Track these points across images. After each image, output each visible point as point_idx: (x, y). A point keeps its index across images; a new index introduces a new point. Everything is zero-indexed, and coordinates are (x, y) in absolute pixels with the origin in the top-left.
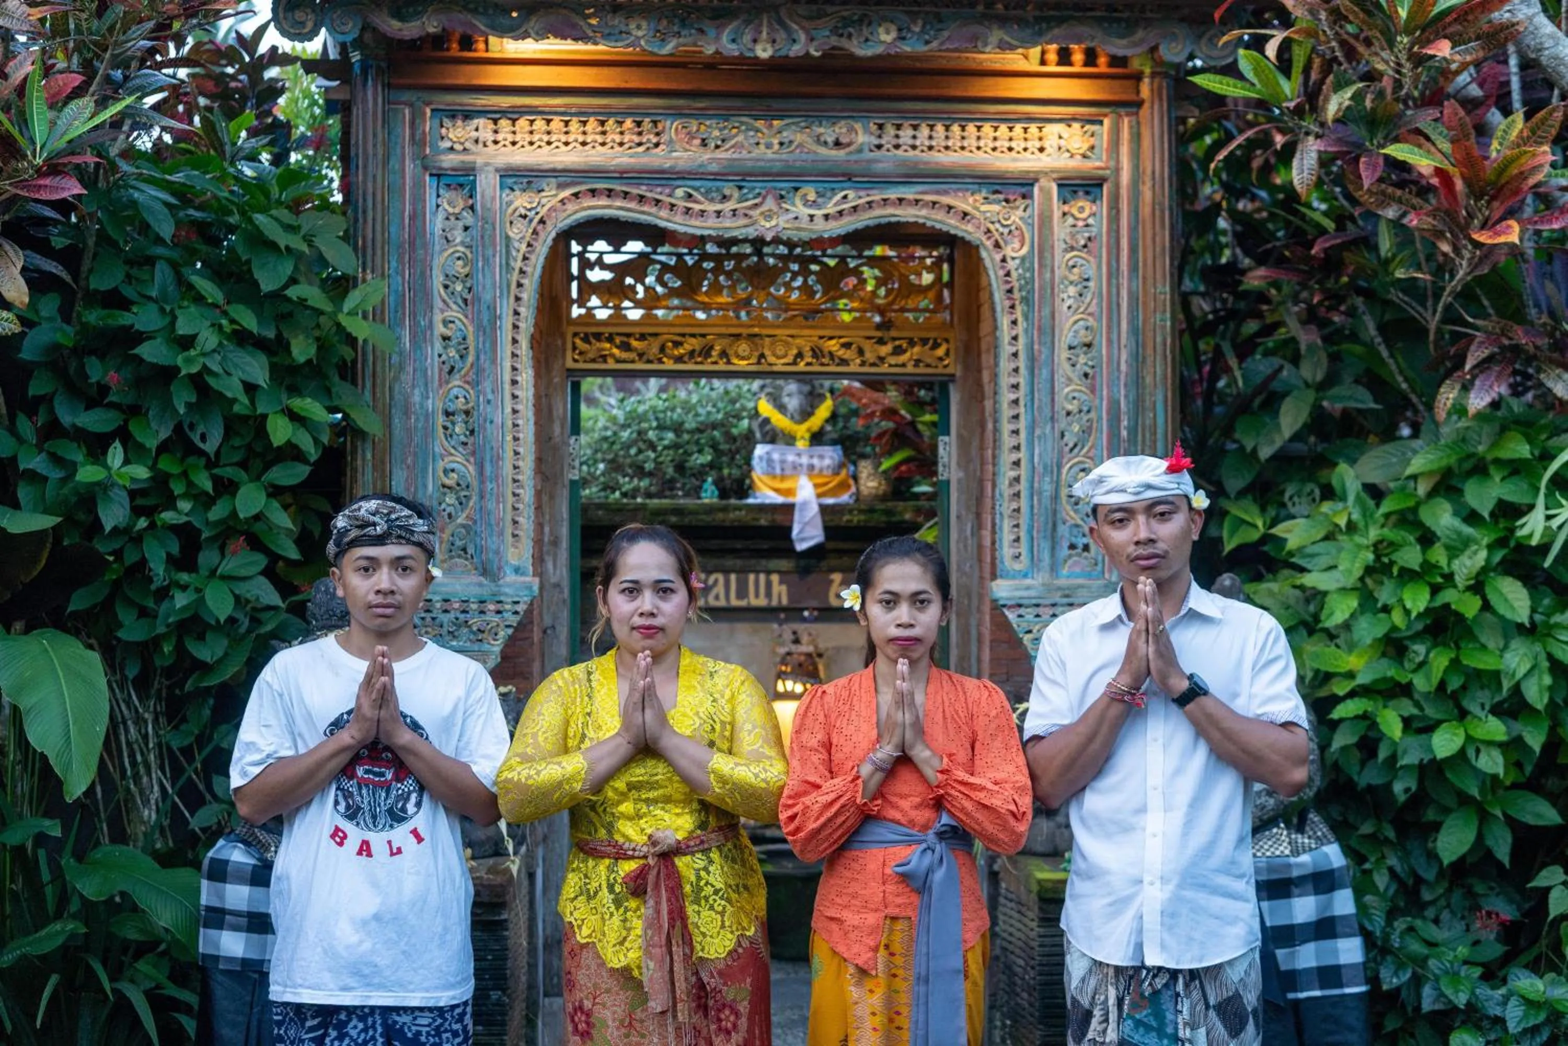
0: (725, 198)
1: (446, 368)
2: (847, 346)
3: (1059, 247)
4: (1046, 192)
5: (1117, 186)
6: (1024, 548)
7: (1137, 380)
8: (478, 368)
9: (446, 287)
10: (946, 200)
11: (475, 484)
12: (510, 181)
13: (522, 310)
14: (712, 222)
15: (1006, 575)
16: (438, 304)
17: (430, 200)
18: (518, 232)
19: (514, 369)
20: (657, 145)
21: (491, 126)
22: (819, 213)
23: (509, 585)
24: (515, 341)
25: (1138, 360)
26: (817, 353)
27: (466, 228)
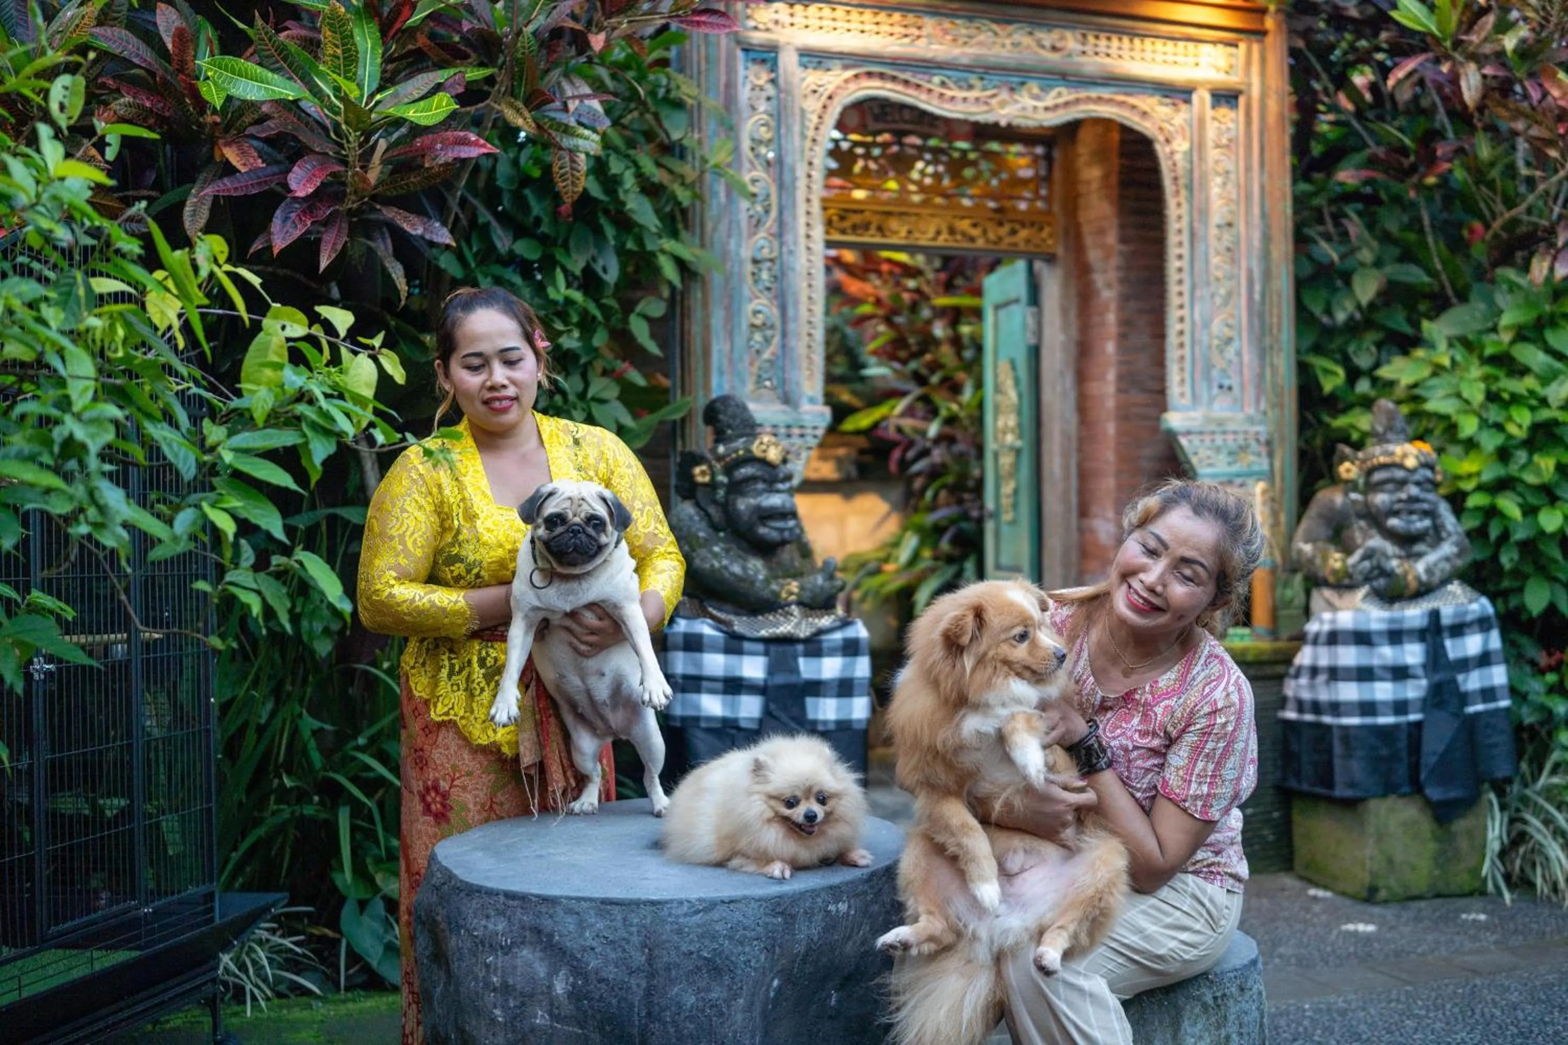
0: (971, 87)
1: (754, 221)
2: (975, 225)
3: (1210, 144)
4: (1202, 99)
5: (1249, 99)
6: (1187, 389)
7: (1266, 255)
8: (781, 223)
9: (753, 149)
10: (1132, 100)
11: (778, 323)
12: (805, 59)
13: (813, 173)
14: (960, 107)
15: (1176, 409)
16: (747, 165)
17: (741, 72)
18: (813, 105)
19: (808, 225)
20: (919, 37)
21: (788, 10)
22: (1040, 104)
23: (807, 413)
24: (808, 200)
25: (1267, 238)
26: (952, 231)
27: (769, 99)
